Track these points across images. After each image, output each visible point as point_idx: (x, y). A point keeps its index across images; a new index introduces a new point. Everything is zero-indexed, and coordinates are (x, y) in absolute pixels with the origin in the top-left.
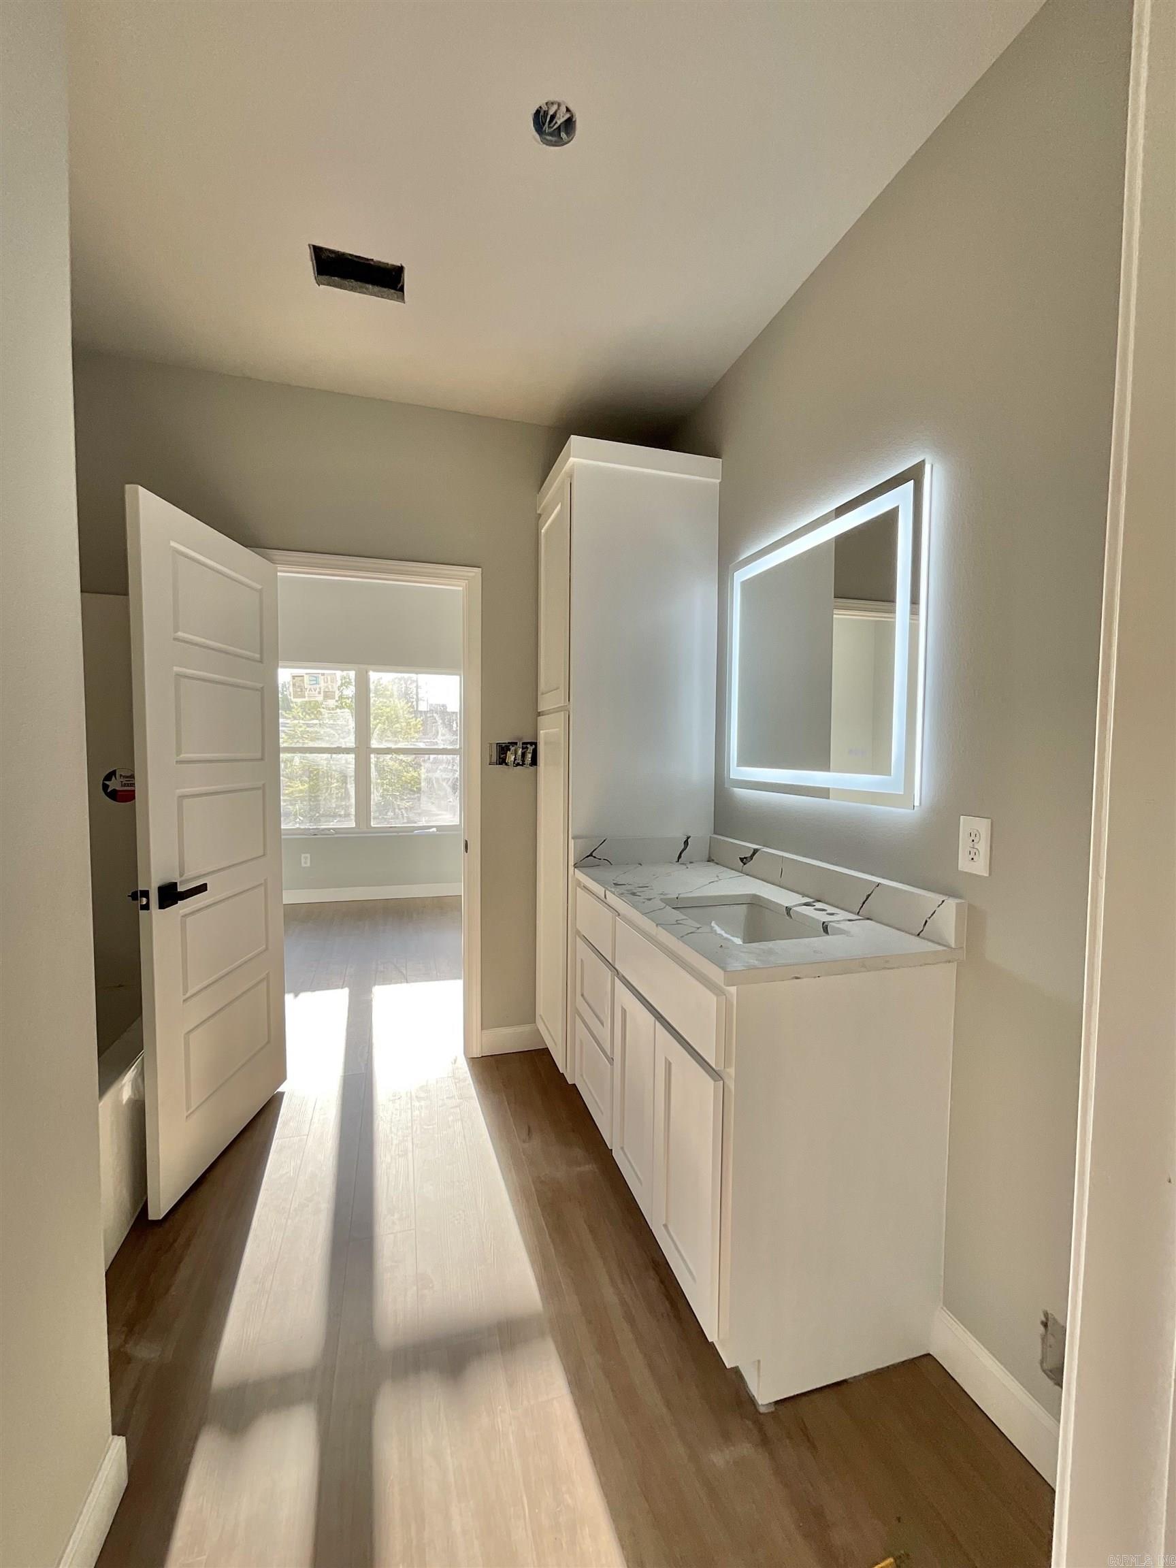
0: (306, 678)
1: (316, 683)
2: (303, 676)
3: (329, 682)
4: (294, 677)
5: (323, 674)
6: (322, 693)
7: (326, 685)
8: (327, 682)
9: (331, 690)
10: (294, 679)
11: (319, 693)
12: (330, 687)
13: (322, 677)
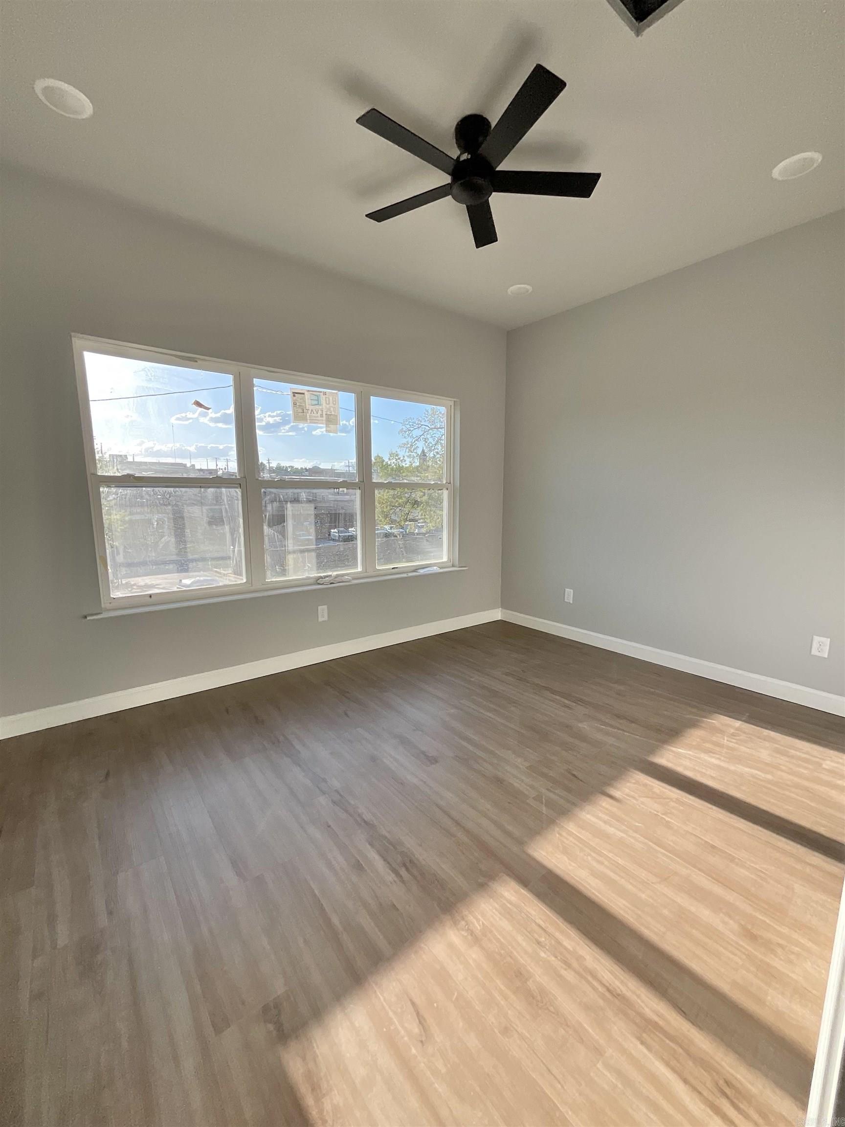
0: (307, 395)
1: (318, 404)
2: (303, 394)
3: (331, 405)
4: (294, 394)
5: (325, 394)
6: (324, 415)
7: (328, 406)
8: (329, 404)
9: (333, 413)
10: (294, 396)
11: (322, 416)
12: (332, 409)
13: (324, 397)
